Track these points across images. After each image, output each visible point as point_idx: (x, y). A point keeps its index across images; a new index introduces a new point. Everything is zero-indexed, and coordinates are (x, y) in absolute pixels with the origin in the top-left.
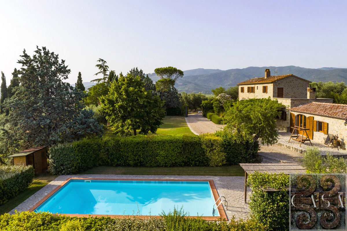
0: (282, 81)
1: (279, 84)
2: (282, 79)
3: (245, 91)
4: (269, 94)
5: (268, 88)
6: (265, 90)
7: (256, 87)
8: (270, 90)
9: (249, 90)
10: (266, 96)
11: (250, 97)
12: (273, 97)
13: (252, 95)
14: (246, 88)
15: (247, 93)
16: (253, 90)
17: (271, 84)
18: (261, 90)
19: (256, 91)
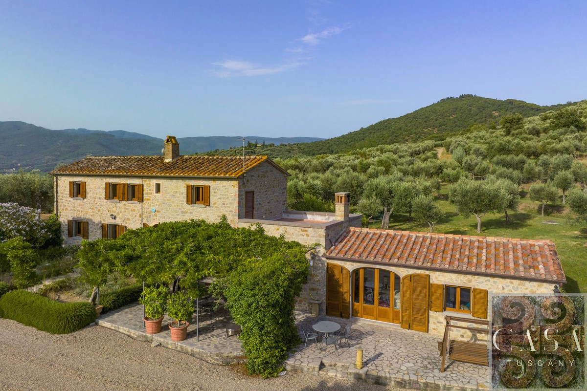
2: (253, 169)
3: (89, 195)
4: (216, 207)
5: (215, 192)
6: (198, 196)
7: (149, 185)
8: (222, 197)
9: (112, 192)
10: (201, 213)
11: (121, 212)
12: (237, 217)
13: (127, 208)
14: (96, 186)
15: (101, 201)
16: (134, 194)
17: (225, 183)
18: (178, 195)
19: (151, 198)
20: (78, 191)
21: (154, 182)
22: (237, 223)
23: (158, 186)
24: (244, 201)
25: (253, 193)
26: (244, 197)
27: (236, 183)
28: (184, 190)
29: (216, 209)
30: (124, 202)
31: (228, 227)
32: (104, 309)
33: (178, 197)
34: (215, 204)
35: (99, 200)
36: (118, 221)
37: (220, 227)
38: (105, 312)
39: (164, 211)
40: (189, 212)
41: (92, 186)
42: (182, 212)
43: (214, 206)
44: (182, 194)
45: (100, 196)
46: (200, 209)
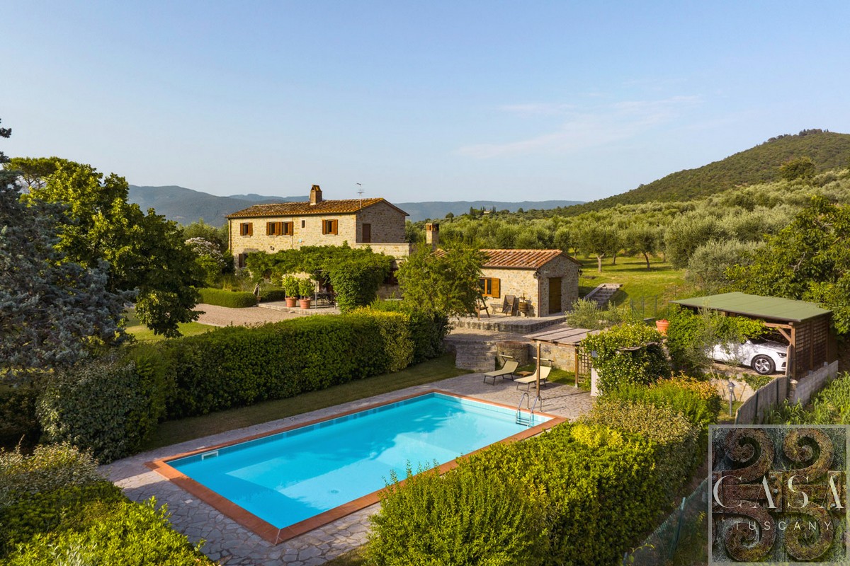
0: (369, 210)
1: (365, 216)
2: (369, 207)
3: (255, 233)
5: (341, 224)
6: (330, 228)
7: (297, 222)
8: (345, 227)
9: (272, 230)
10: (332, 240)
11: (278, 244)
12: (355, 242)
13: (282, 240)
14: (260, 225)
15: (263, 237)
16: (287, 229)
17: (347, 217)
18: (317, 228)
19: (299, 232)
20: (246, 230)
21: (301, 219)
22: (355, 246)
23: (303, 222)
24: (361, 231)
25: (370, 225)
26: (361, 227)
27: (354, 216)
28: (321, 224)
29: (341, 236)
30: (280, 236)
31: (349, 248)
32: (262, 299)
33: (316, 230)
34: (341, 233)
37: (343, 249)
38: (263, 301)
39: (307, 241)
40: (324, 240)
41: (257, 226)
42: (320, 241)
44: (320, 227)
45: (263, 233)
46: (331, 237)
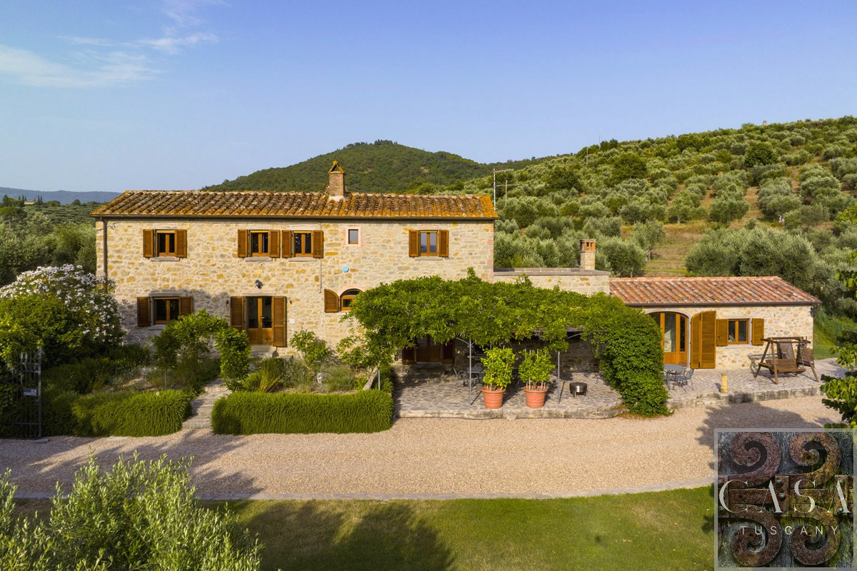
3: (195, 252)
4: (458, 258)
5: (456, 239)
7: (336, 232)
8: (469, 244)
9: (252, 245)
10: (432, 268)
11: (274, 276)
12: (491, 270)
13: (288, 268)
14: (213, 236)
15: (225, 261)
17: (472, 226)
18: (392, 245)
19: (340, 252)
20: (161, 245)
21: (346, 227)
22: (492, 277)
23: (353, 232)
27: (489, 226)
28: (405, 238)
29: (457, 261)
30: (281, 260)
31: (480, 280)
33: (391, 248)
34: (456, 254)
35: (220, 259)
36: (267, 290)
37: (469, 283)
39: (365, 269)
40: (411, 267)
41: (203, 237)
42: (400, 268)
43: (456, 257)
44: (400, 243)
45: (224, 253)
46: (432, 263)
